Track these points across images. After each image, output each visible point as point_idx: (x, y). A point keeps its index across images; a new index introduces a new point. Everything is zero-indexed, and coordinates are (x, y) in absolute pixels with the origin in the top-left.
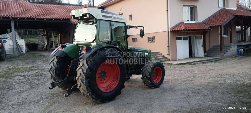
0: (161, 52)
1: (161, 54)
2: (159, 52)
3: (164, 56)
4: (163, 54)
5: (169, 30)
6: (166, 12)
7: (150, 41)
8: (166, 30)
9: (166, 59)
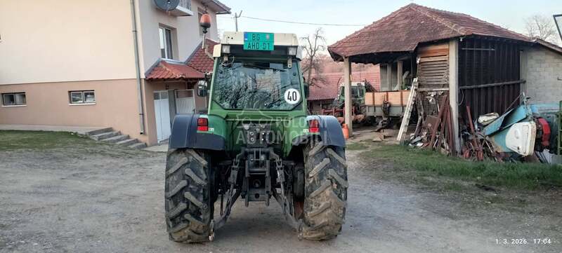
0: (117, 129)
1: (120, 132)
2: (111, 128)
3: (128, 137)
4: (125, 133)
5: (143, 76)
6: (132, 34)
7: (75, 100)
8: (134, 76)
9: (139, 144)
